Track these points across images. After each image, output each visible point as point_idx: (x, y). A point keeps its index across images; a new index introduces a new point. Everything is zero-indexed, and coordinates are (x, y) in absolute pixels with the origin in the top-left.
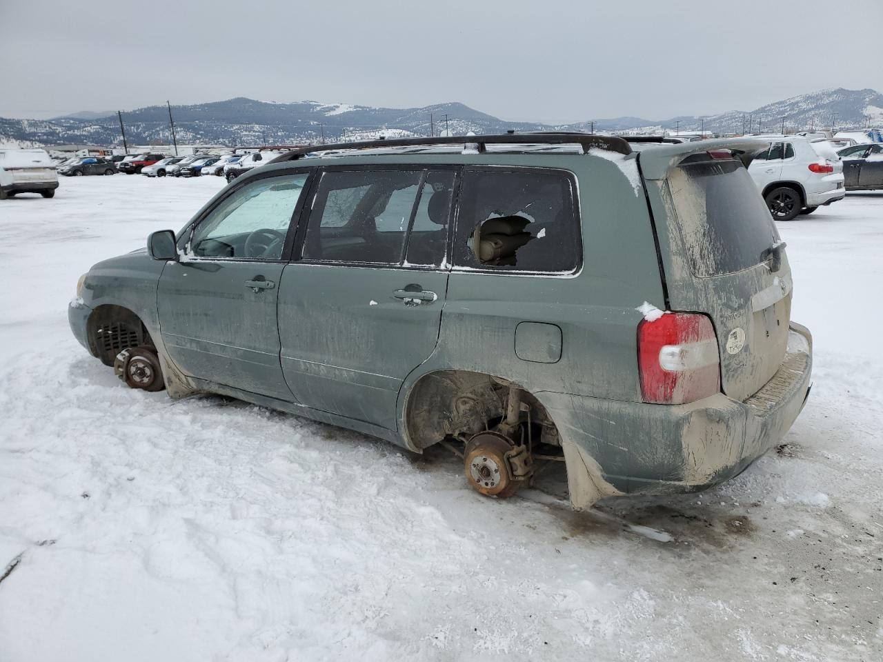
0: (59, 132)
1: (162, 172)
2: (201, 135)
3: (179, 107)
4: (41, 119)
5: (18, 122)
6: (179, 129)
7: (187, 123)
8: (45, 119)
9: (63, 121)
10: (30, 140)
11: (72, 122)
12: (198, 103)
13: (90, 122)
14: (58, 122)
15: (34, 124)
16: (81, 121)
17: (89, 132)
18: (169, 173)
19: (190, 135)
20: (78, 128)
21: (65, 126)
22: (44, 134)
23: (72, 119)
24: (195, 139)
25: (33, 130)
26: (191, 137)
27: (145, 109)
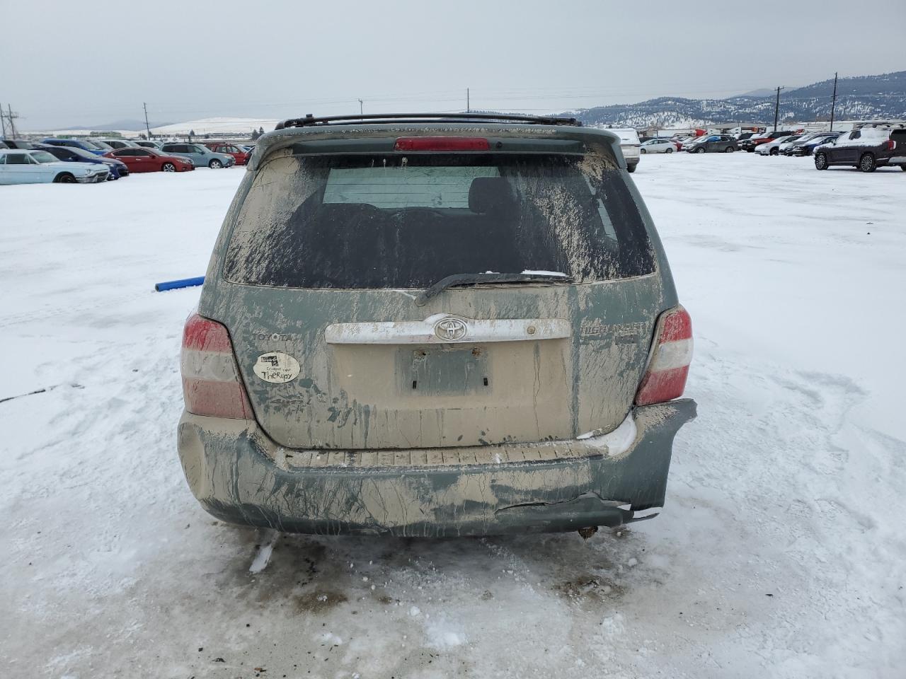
0: (732, 111)
1: (775, 151)
2: (882, 108)
3: (864, 77)
4: (719, 99)
5: (699, 102)
6: (856, 103)
7: (868, 96)
8: (722, 99)
9: (738, 99)
10: (704, 119)
11: (746, 100)
12: (887, 72)
13: (762, 99)
14: (732, 101)
15: (711, 103)
16: (755, 99)
17: (760, 109)
18: (782, 151)
19: (868, 109)
20: (750, 106)
21: (738, 105)
22: (719, 113)
23: (746, 97)
24: (873, 112)
25: (709, 109)
26: (868, 110)
27: (823, 83)
